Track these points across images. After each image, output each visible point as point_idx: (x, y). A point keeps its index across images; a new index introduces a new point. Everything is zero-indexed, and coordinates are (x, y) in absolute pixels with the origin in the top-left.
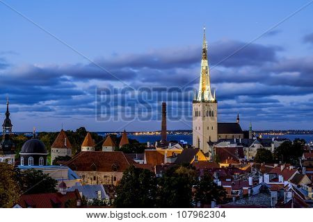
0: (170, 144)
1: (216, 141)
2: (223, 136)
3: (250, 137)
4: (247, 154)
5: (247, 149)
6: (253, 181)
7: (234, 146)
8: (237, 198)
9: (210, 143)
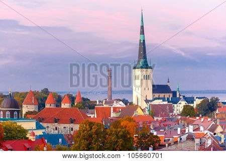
0: (115, 102)
1: (151, 99)
2: (157, 95)
3: (178, 96)
4: (175, 109)
5: (175, 105)
6: (181, 131)
7: (166, 103)
8: (169, 145)
9: (147, 101)
